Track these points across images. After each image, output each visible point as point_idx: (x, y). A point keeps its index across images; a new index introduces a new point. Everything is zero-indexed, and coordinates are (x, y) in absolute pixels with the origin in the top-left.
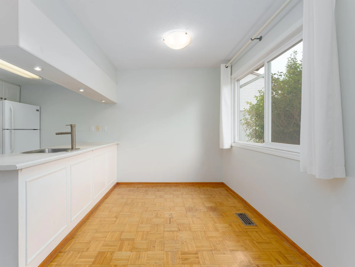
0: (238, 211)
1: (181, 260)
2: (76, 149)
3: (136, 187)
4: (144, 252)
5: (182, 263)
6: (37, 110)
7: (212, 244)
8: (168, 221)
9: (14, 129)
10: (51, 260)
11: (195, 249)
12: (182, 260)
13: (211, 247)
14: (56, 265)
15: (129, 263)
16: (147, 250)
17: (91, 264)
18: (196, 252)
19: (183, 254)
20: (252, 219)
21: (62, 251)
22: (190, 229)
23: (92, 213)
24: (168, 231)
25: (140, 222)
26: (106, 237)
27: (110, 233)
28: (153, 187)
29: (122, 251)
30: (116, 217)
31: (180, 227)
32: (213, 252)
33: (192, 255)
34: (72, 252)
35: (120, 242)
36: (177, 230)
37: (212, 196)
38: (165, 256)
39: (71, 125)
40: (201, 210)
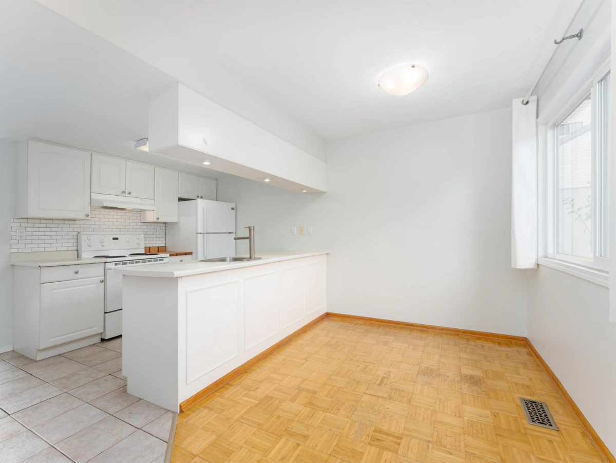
0: (531, 395)
1: (370, 438)
2: (255, 258)
3: (352, 323)
4: (322, 412)
5: (369, 443)
6: (233, 209)
7: (436, 433)
8: (378, 382)
9: (207, 233)
10: (216, 389)
11: (401, 431)
12: (371, 440)
13: (432, 437)
14: (219, 396)
15: (296, 419)
16: (326, 410)
17: (253, 406)
18: (400, 436)
19: (376, 432)
20: (554, 417)
21: (231, 383)
22: (409, 401)
23: (278, 347)
24: (370, 395)
25: (336, 372)
26: (282, 381)
27: (289, 377)
28: (380, 327)
29: (293, 402)
30: (306, 359)
31: (393, 393)
32: (431, 445)
33: (391, 438)
34: (239, 388)
35: (297, 391)
36: (386, 397)
37: (486, 357)
38: (348, 425)
39: (249, 228)
40: (448, 377)
